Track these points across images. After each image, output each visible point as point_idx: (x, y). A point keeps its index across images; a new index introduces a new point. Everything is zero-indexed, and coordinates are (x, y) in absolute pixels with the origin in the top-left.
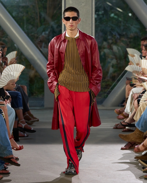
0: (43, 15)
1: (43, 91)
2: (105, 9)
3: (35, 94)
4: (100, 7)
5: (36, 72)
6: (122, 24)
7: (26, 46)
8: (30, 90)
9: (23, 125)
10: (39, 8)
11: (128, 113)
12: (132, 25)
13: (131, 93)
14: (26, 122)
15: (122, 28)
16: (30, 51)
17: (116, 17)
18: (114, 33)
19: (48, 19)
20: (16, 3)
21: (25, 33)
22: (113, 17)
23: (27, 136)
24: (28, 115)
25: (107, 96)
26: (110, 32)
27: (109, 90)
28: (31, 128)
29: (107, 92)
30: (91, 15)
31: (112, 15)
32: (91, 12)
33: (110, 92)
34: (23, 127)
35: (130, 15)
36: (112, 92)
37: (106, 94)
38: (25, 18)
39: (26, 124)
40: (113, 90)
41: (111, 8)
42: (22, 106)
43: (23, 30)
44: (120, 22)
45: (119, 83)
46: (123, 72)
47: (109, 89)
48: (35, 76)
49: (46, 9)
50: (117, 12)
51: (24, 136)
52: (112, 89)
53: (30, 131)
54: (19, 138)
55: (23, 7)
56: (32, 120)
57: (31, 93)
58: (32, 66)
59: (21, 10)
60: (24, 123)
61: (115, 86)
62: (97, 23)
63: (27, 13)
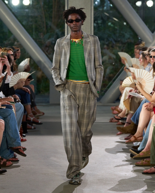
0: (49, 23)
1: (49, 90)
2: (102, 19)
3: (41, 92)
4: (98, 17)
5: (43, 73)
6: (118, 31)
7: (34, 51)
8: (37, 89)
9: (32, 119)
10: (46, 18)
11: (122, 109)
12: (126, 33)
13: (125, 91)
14: (34, 116)
15: (117, 35)
16: (37, 55)
17: (112, 25)
18: (110, 40)
19: (54, 27)
20: (25, 13)
21: (33, 39)
22: (110, 26)
23: (34, 128)
24: (34, 110)
25: (104, 94)
26: (107, 38)
27: (106, 89)
28: (39, 121)
29: (104, 90)
30: (90, 23)
31: (110, 24)
32: (90, 21)
33: (106, 90)
34: (32, 120)
35: (125, 24)
36: (108, 90)
37: (103, 92)
38: (34, 26)
39: (34, 117)
40: (109, 89)
41: (108, 18)
42: (30, 102)
43: (32, 37)
44: (116, 30)
45: (114, 82)
46: (118, 73)
47: (105, 87)
48: (42, 77)
49: (52, 18)
50: (114, 21)
51: (31, 129)
52: (109, 87)
53: (37, 123)
54: (28, 130)
55: (32, 17)
56: (38, 114)
57: (38, 91)
58: (39, 68)
59: (31, 19)
60: (32, 117)
61: (111, 85)
62: (96, 31)
63: (36, 22)
